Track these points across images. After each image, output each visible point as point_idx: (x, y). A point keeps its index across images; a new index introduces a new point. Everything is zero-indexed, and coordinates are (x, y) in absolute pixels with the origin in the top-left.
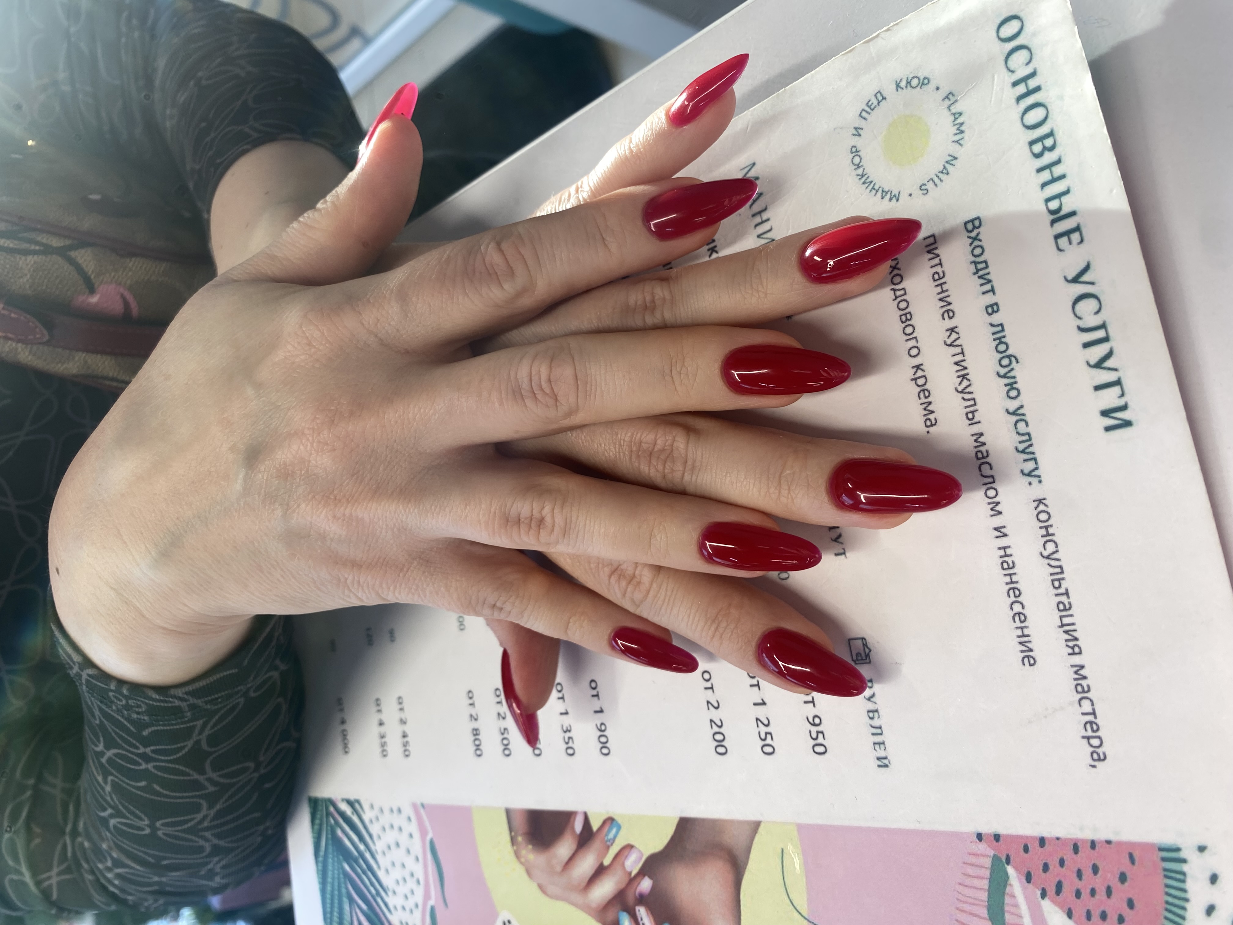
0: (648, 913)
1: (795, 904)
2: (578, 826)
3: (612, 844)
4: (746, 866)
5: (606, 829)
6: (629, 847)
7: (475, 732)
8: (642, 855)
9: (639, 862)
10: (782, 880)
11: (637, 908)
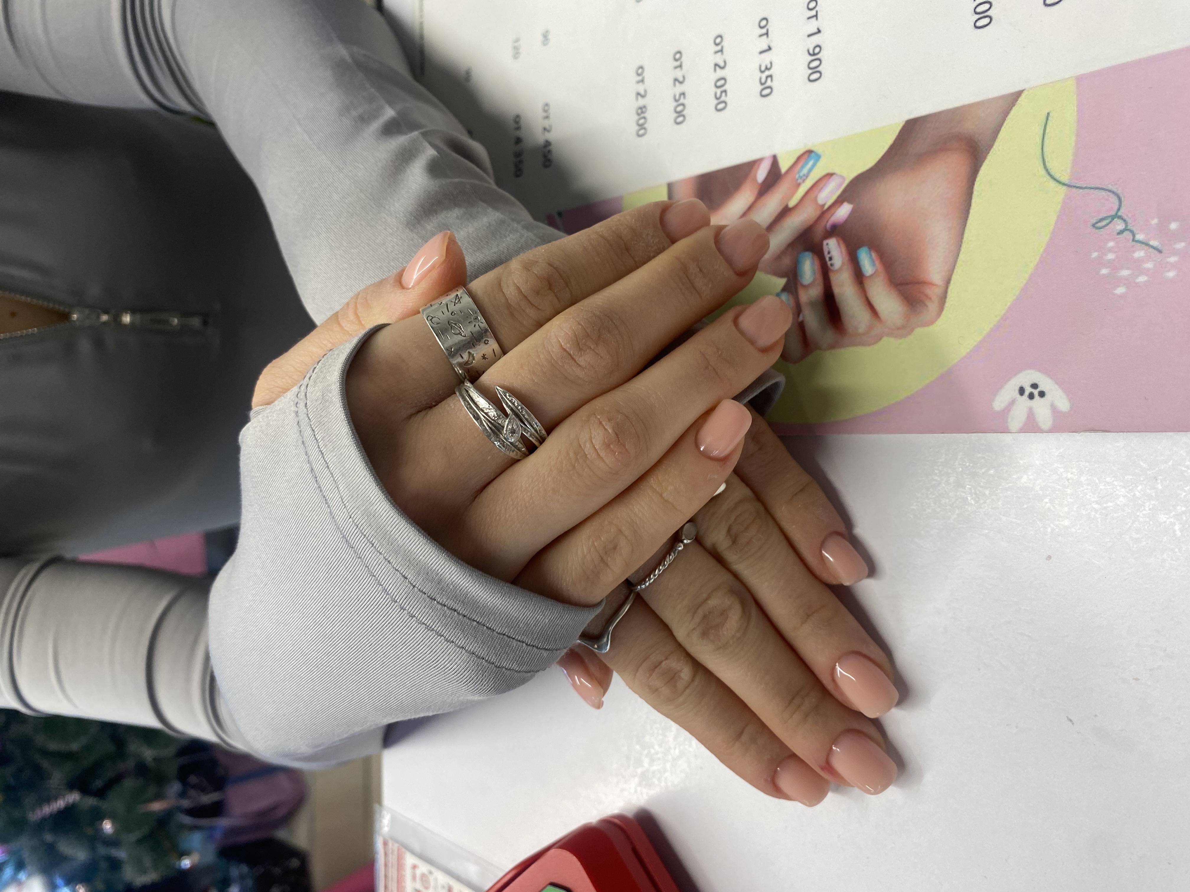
0: (839, 244)
1: (1052, 173)
2: (761, 174)
3: (804, 181)
4: (990, 150)
5: (800, 164)
6: (830, 175)
7: (639, 111)
8: (844, 179)
9: (838, 189)
10: (1040, 151)
11: (825, 242)
